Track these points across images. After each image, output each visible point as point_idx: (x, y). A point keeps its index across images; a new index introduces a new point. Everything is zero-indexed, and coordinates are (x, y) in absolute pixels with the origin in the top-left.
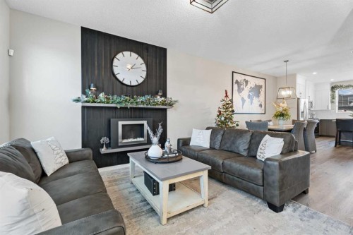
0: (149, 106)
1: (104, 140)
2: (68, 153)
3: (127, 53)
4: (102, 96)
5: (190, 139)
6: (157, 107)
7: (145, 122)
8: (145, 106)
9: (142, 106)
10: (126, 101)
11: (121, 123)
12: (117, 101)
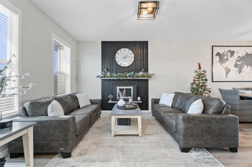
0: (134, 78)
1: (110, 96)
2: (90, 100)
3: (123, 50)
4: (108, 74)
5: (159, 100)
6: (139, 78)
7: (132, 88)
8: (131, 78)
9: (129, 78)
10: (120, 76)
11: (118, 88)
12: (115, 76)
